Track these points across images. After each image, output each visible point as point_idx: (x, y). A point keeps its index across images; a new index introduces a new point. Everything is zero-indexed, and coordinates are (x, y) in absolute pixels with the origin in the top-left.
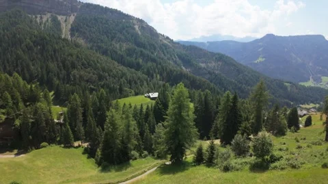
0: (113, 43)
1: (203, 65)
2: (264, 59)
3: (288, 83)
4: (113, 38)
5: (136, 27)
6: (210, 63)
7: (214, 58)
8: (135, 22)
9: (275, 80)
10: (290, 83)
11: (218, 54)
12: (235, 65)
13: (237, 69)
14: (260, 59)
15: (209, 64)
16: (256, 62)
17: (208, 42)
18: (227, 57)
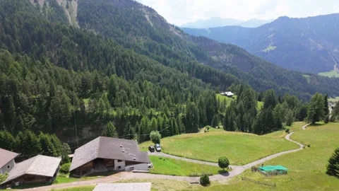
0: (130, 36)
1: (214, 58)
2: (275, 47)
3: (307, 74)
4: (128, 31)
5: (147, 16)
6: (222, 55)
7: (225, 50)
8: (144, 11)
9: (291, 72)
10: (310, 75)
11: (230, 45)
12: (248, 57)
13: (251, 61)
14: (270, 48)
15: (220, 57)
16: (265, 50)
17: (210, 29)
18: (239, 48)
